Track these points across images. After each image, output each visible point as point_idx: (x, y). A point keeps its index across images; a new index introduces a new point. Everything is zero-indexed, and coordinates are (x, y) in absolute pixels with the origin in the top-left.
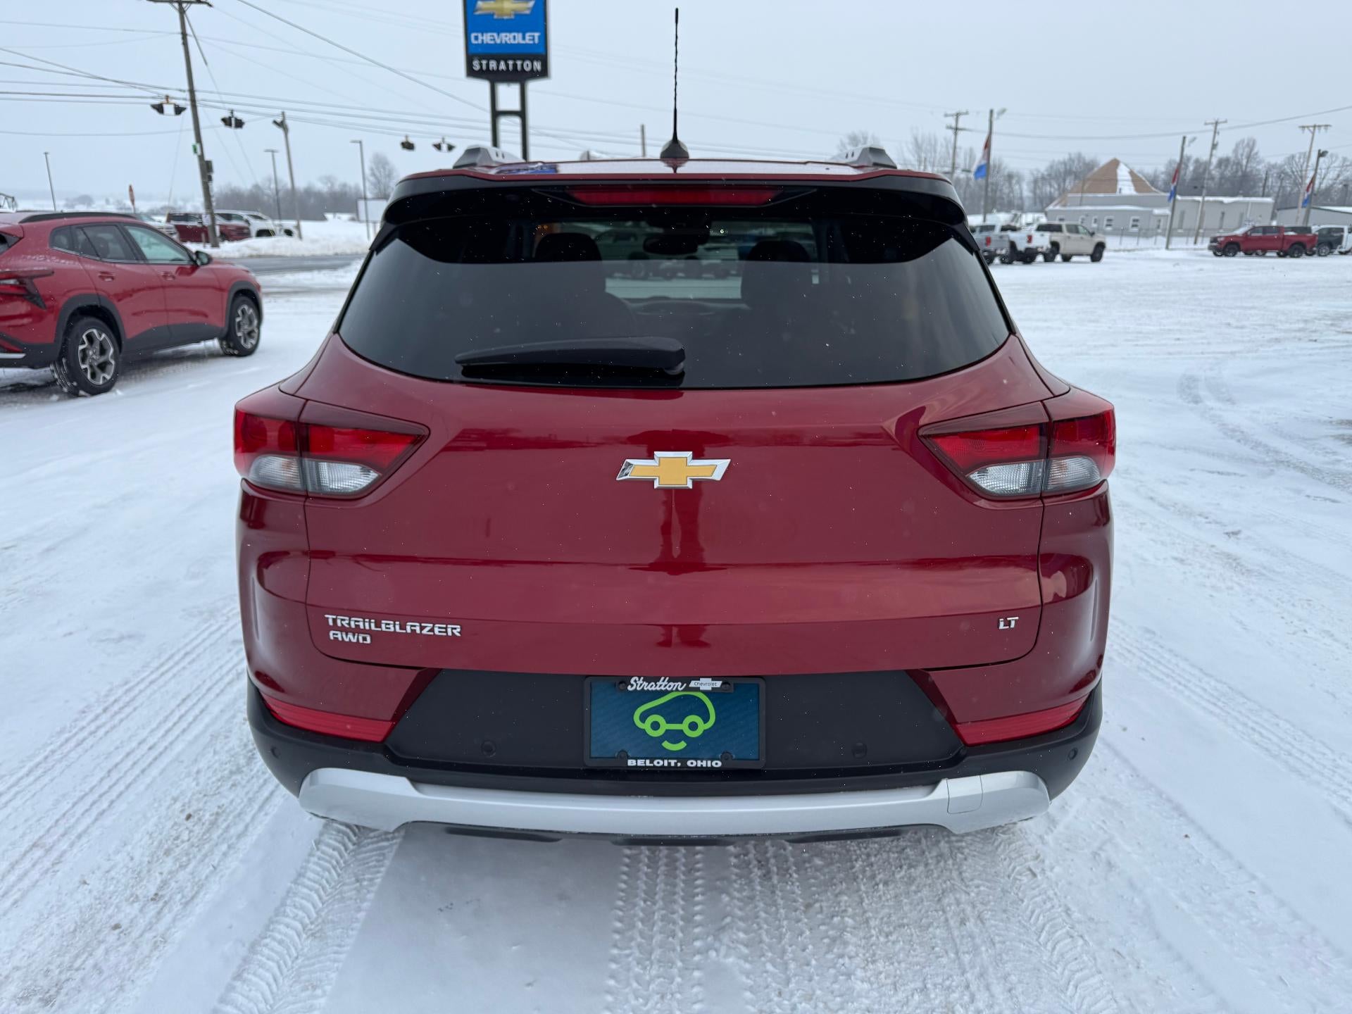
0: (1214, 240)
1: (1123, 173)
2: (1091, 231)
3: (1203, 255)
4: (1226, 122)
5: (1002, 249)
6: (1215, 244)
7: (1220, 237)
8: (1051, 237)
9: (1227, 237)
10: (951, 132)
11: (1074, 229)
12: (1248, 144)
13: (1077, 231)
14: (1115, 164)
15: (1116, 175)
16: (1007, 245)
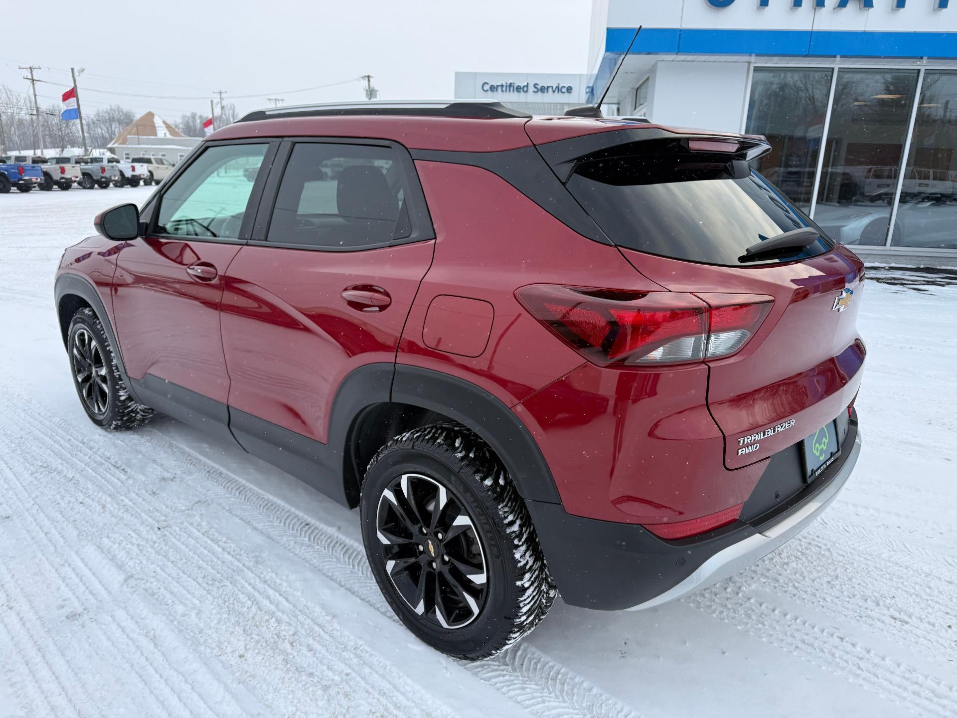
0: (246, 170)
1: (158, 121)
2: (172, 163)
3: (241, 181)
4: (226, 92)
5: (115, 176)
6: (247, 173)
7: (250, 169)
8: (148, 167)
9: (253, 169)
10: (29, 82)
11: (160, 162)
12: (231, 108)
13: (163, 163)
14: (150, 115)
15: (153, 122)
16: (118, 173)
